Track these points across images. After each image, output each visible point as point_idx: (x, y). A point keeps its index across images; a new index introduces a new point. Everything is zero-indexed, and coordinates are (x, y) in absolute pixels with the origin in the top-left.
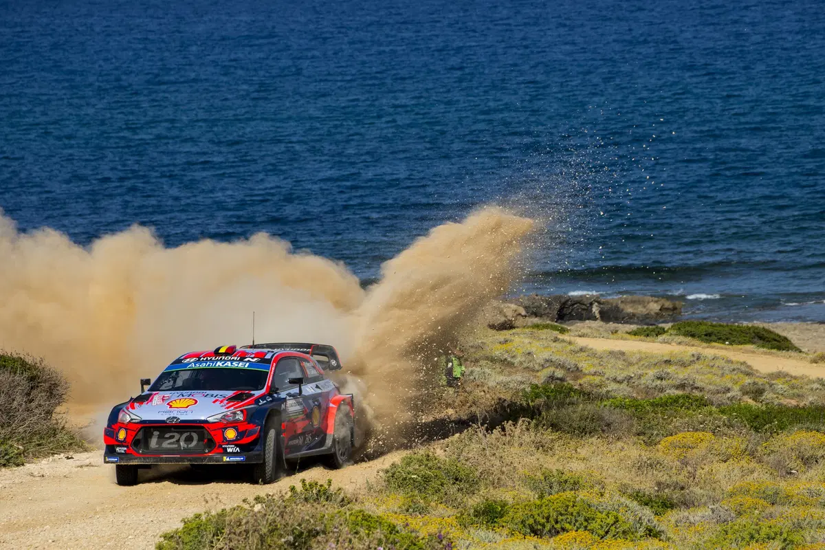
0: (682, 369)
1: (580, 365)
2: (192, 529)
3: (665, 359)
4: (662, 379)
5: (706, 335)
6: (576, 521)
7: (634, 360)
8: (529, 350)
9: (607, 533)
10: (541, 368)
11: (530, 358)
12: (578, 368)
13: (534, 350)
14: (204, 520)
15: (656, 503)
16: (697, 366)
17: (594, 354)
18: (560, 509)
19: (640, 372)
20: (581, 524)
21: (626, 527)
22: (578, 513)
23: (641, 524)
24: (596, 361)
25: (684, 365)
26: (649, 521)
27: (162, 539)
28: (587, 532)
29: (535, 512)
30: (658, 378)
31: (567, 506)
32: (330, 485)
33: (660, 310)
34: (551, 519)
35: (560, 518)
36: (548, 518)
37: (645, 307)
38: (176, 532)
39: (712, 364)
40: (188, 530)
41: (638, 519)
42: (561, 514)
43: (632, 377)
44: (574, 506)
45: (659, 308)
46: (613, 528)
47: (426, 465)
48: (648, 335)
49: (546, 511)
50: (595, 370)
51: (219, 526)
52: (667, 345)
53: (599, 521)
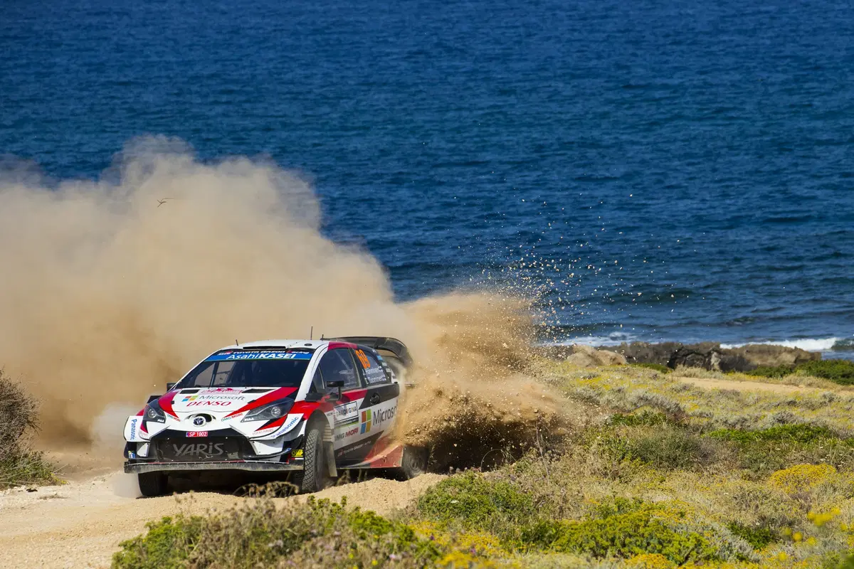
0: (810, 411)
1: (682, 405)
2: (159, 535)
3: (789, 400)
4: (784, 422)
5: (843, 376)
6: (648, 544)
7: (750, 400)
8: (620, 386)
9: (687, 558)
10: (633, 407)
11: (620, 395)
12: (679, 409)
13: (626, 386)
14: (175, 525)
15: (755, 536)
16: (828, 409)
17: (701, 394)
18: (628, 530)
19: (756, 414)
20: (654, 548)
21: (710, 551)
22: (650, 534)
23: (731, 552)
24: (703, 402)
25: (812, 407)
26: (741, 548)
27: (122, 548)
28: (661, 556)
29: (598, 533)
30: (779, 421)
31: (638, 526)
32: (344, 504)
33: (795, 362)
34: (617, 541)
35: (628, 540)
36: (613, 540)
37: (776, 358)
38: (139, 539)
39: (847, 407)
40: (153, 537)
41: (727, 545)
42: (630, 536)
43: (746, 420)
44: (645, 526)
45: (793, 359)
46: (694, 553)
47: (470, 489)
48: (771, 376)
49: (610, 532)
50: (700, 411)
51: (193, 531)
52: (795, 387)
53: (676, 544)
